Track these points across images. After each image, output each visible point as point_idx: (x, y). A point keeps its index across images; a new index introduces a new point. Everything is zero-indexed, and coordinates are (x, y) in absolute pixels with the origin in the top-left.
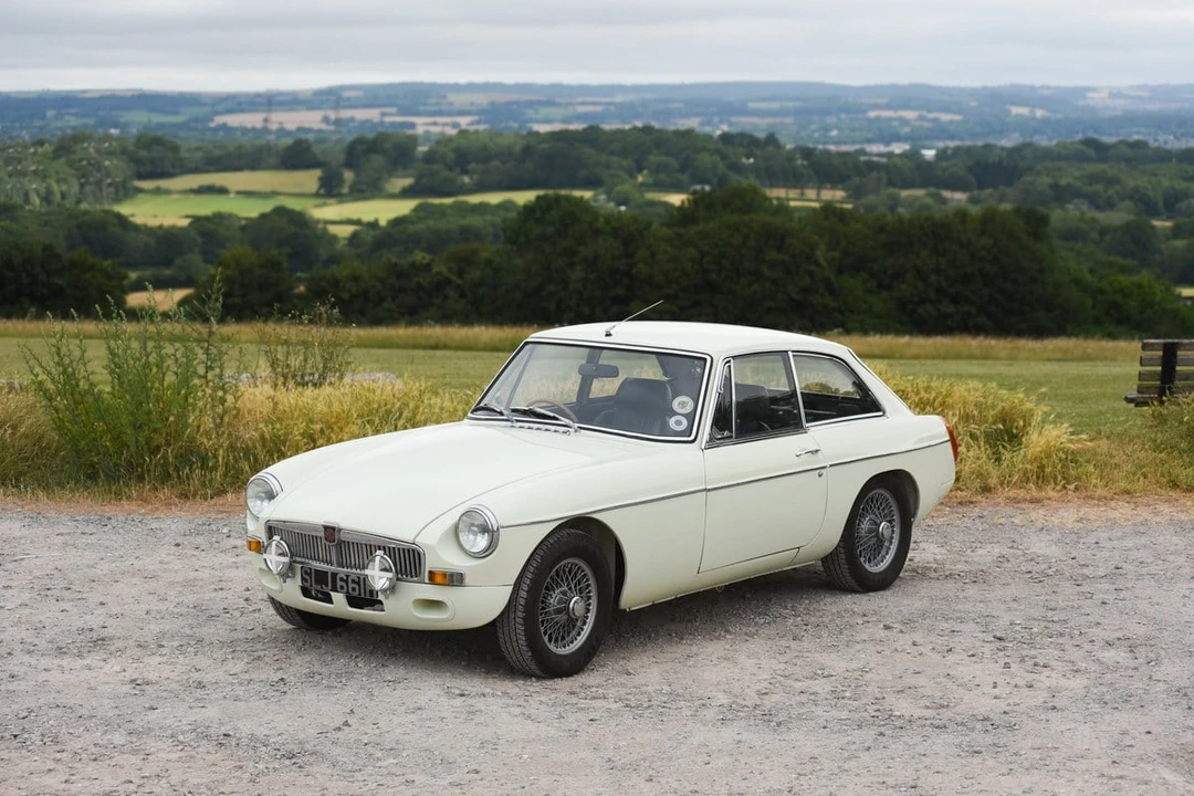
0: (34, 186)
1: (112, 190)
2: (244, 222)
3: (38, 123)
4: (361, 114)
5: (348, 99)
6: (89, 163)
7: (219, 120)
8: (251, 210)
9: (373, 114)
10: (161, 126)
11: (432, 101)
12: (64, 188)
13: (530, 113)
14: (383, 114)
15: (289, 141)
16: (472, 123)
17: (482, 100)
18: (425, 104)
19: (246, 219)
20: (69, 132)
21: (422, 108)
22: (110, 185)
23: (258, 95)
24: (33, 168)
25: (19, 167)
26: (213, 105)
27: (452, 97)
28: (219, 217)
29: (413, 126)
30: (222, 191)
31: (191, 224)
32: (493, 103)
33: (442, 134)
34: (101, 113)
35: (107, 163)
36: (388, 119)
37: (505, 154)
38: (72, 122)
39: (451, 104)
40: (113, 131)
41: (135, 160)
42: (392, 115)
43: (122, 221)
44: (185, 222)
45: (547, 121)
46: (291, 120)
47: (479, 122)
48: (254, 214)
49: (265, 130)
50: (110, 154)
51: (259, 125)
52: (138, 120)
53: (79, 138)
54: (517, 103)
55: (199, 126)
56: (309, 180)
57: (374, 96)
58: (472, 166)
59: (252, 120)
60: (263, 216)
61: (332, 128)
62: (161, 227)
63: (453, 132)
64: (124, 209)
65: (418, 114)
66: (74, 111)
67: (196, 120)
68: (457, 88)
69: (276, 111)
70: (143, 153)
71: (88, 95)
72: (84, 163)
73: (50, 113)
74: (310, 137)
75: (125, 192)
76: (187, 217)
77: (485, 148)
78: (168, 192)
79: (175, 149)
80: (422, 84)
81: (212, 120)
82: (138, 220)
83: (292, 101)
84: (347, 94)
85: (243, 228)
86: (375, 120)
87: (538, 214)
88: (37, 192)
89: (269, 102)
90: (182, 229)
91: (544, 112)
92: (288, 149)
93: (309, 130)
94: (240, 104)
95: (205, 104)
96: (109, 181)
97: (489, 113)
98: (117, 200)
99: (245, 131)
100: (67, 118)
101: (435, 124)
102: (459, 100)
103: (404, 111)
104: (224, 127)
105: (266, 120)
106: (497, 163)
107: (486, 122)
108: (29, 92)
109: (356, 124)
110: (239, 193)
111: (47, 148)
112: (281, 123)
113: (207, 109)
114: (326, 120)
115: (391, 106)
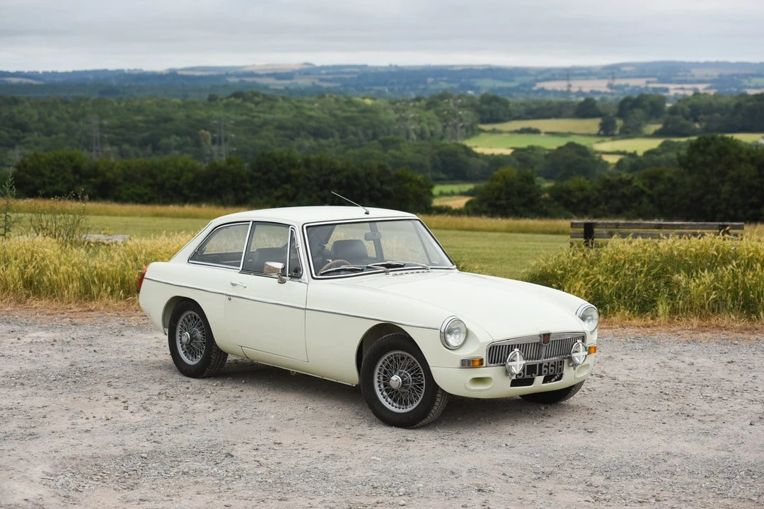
0: (413, 127)
1: (464, 130)
2: (547, 152)
3: (421, 87)
4: (633, 82)
5: (625, 72)
6: (449, 112)
7: (540, 85)
8: (553, 144)
9: (641, 83)
10: (501, 89)
11: (681, 74)
12: (433, 128)
13: (746, 82)
14: (648, 82)
15: (583, 99)
16: (706, 89)
17: (714, 73)
18: (676, 76)
19: (549, 150)
20: (441, 92)
21: (674, 78)
22: (462, 127)
23: (566, 69)
24: (412, 115)
25: (403, 115)
26: (536, 75)
27: (694, 71)
28: (532, 149)
29: (667, 90)
30: (536, 132)
31: (513, 153)
32: (720, 76)
33: (684, 95)
34: (463, 81)
35: (460, 113)
36: (651, 85)
37: (723, 109)
38: (444, 86)
39: (693, 76)
40: (470, 92)
41: (479, 111)
42: (653, 82)
43: (468, 151)
44: (508, 152)
45: (757, 87)
46: (587, 86)
47: (711, 88)
48: (554, 147)
49: (568, 92)
50: (462, 107)
51: (565, 89)
52: (487, 85)
53: (444, 96)
54: (737, 75)
55: (526, 89)
56: (593, 125)
57: (642, 70)
58: (701, 116)
59: (560, 85)
60: (560, 148)
61: (613, 91)
62: (493, 155)
63: (690, 93)
64: (469, 143)
65: (671, 82)
66: (445, 79)
67: (524, 85)
68: (697, 65)
69: (576, 79)
70: (485, 107)
71: (455, 69)
72: (446, 113)
73: (430, 80)
75: (472, 131)
76: (512, 148)
77: (710, 105)
78: (500, 132)
79: (506, 104)
80: (674, 62)
81: (535, 86)
82: (479, 150)
83: (587, 73)
84: (624, 69)
85: (546, 157)
86: (643, 86)
87: (701, 148)
88: (415, 130)
89: (568, 74)
90: (507, 156)
91: (755, 81)
92: (582, 104)
93: (598, 93)
94: (554, 75)
95: (531, 75)
96: (461, 124)
97: (719, 82)
98: (467, 137)
99: (555, 92)
100: (441, 83)
101: (682, 89)
102: (698, 73)
103: (663, 80)
104: (542, 90)
105: (569, 86)
106: (717, 115)
107: (715, 88)
108: (417, 66)
109: (629, 89)
110: (547, 133)
111: (423, 103)
112: (580, 88)
113: (532, 78)
114: (610, 86)
115: (653, 76)
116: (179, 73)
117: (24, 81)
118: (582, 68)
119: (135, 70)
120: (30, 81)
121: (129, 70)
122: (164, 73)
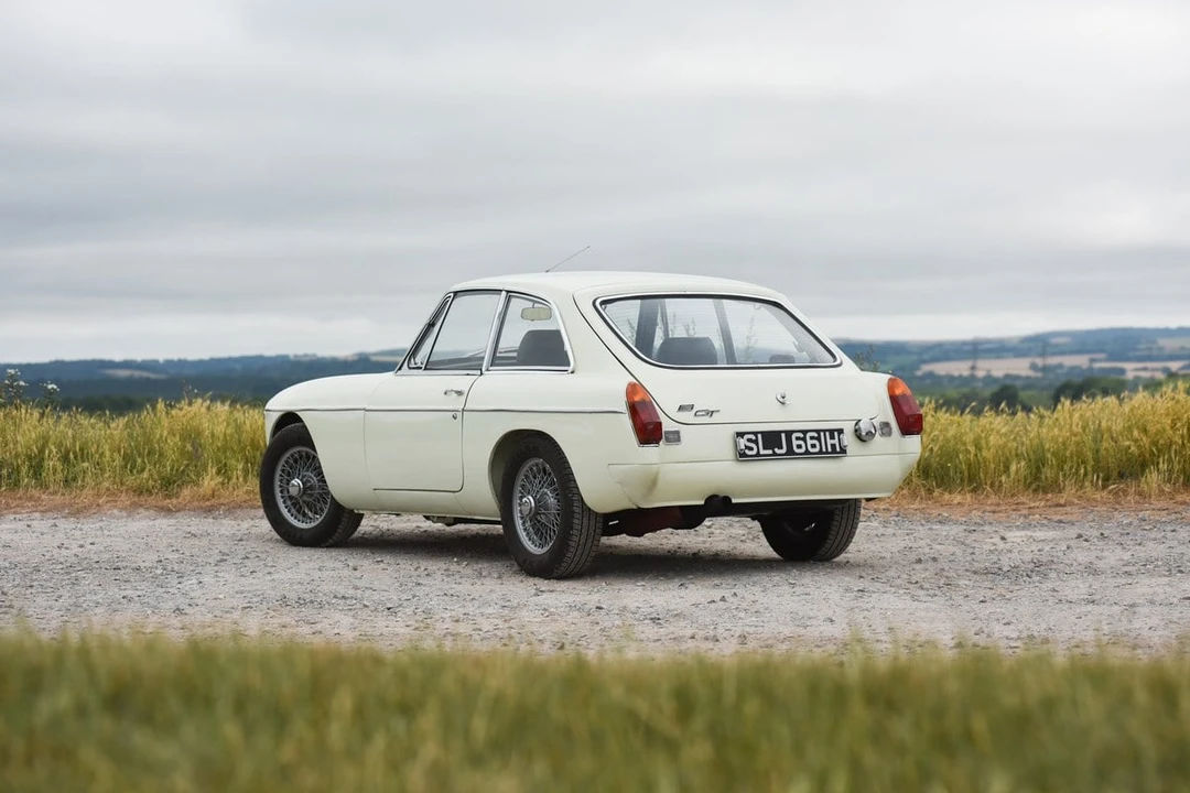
4: (1070, 361)
5: (1057, 345)
7: (926, 368)
9: (1081, 361)
11: (1142, 346)
14: (1093, 361)
15: (995, 388)
16: (1183, 368)
18: (1135, 350)
21: (1131, 354)
23: (965, 343)
26: (920, 354)
27: (1163, 342)
29: (1122, 371)
33: (1151, 379)
36: (1097, 365)
39: (1161, 349)
42: (1100, 361)
46: (999, 368)
47: (1189, 367)
49: (972, 378)
51: (966, 373)
55: (906, 375)
57: (1083, 342)
59: (959, 368)
61: (1039, 375)
63: (1162, 376)
65: (1128, 359)
67: (903, 368)
68: (1167, 333)
69: (984, 358)
74: (1018, 383)
80: (1132, 329)
81: (918, 369)
83: (999, 349)
84: (1054, 341)
86: (1084, 367)
89: (974, 350)
92: (995, 394)
93: (1017, 377)
94: (947, 352)
95: (912, 353)
99: (951, 378)
101: (1145, 369)
102: (1169, 344)
103: (1113, 357)
104: (931, 375)
105: (973, 368)
109: (1064, 371)
112: (989, 371)
113: (914, 358)
114: (1034, 367)
115: (1102, 351)
116: (374, 359)
117: (137, 374)
118: (989, 341)
119: (306, 355)
120: (145, 374)
121: (295, 356)
122: (350, 359)
